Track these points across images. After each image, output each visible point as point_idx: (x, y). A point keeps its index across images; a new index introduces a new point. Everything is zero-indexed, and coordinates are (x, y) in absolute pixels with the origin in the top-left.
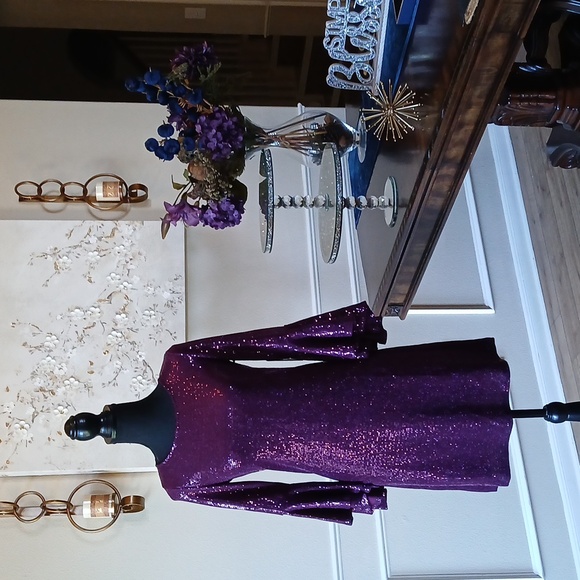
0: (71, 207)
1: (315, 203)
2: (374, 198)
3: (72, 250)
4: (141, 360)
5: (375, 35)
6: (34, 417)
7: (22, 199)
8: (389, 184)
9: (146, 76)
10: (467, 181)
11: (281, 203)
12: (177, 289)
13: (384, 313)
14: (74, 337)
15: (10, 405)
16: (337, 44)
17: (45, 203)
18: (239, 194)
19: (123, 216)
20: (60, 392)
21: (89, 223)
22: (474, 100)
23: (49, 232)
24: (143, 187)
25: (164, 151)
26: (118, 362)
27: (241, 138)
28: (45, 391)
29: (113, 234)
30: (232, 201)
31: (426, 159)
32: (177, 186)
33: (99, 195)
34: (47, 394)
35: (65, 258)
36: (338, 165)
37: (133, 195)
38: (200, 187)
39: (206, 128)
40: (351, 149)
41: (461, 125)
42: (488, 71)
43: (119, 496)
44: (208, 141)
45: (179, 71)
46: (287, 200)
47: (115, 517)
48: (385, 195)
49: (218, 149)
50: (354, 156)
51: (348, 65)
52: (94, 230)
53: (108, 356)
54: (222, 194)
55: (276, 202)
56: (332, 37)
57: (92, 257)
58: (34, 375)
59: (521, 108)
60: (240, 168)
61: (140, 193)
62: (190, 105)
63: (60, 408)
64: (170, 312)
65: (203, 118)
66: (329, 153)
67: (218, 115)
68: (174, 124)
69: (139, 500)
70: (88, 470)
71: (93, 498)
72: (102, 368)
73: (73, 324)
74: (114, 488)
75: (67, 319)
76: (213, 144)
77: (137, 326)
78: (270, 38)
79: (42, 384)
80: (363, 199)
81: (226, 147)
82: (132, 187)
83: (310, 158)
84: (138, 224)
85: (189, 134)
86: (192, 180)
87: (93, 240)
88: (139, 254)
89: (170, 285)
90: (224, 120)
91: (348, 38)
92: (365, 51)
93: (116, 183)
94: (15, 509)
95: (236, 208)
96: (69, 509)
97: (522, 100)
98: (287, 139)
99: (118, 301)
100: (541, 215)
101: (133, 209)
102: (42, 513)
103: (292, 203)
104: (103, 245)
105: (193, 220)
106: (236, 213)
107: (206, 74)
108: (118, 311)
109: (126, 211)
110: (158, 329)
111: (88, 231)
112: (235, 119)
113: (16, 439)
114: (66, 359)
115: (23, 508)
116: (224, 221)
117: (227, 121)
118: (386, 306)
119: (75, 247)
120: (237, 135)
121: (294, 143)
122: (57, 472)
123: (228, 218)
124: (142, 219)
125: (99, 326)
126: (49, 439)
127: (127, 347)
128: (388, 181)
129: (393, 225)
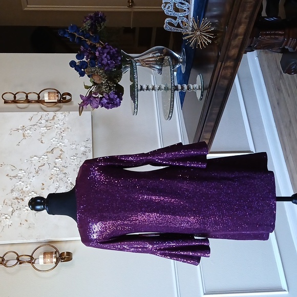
0: (31, 105)
1: (159, 89)
2: (191, 85)
3: (33, 127)
4: (69, 182)
5: (189, 2)
6: (13, 212)
7: (6, 102)
8: (199, 78)
9: (69, 28)
11: (142, 89)
12: (88, 146)
14: (34, 171)
16: (169, 7)
17: (18, 104)
19: (59, 110)
20: (26, 199)
21: (41, 113)
22: (243, 20)
23: (20, 118)
24: (69, 94)
25: (80, 68)
26: (57, 183)
27: (120, 58)
28: (18, 199)
29: (53, 119)
30: (116, 93)
32: (87, 87)
33: (46, 99)
34: (19, 201)
35: (28, 131)
37: (64, 99)
38: (99, 87)
39: (101, 54)
40: (178, 66)
41: (237, 35)
43: (59, 253)
44: (102, 60)
46: (145, 87)
47: (57, 263)
49: (108, 65)
50: (179, 70)
51: (175, 18)
52: (44, 116)
53: (52, 180)
54: (110, 89)
55: (139, 88)
57: (43, 130)
58: (12, 191)
60: (119, 76)
61: (68, 97)
62: (93, 43)
63: (27, 208)
64: (84, 157)
65: (100, 48)
67: (107, 47)
69: (69, 254)
70: (42, 240)
71: (45, 254)
72: (49, 186)
73: (33, 164)
74: (55, 248)
75: (30, 162)
76: (105, 62)
77: (68, 165)
78: (134, 29)
79: (17, 196)
80: (185, 86)
81: (112, 63)
82: (64, 94)
84: (67, 113)
85: (94, 59)
86: (95, 84)
87: (43, 121)
88: (68, 128)
89: (84, 144)
90: (111, 49)
93: (55, 92)
94: (3, 261)
96: (32, 260)
97: (267, 35)
98: (144, 62)
99: (57, 152)
100: (278, 104)
101: (64, 106)
102: (17, 263)
103: (148, 89)
104: (48, 124)
105: (96, 105)
106: (118, 99)
107: (101, 27)
108: (57, 157)
109: (60, 107)
110: (78, 166)
111: (40, 117)
113: (3, 224)
114: (30, 182)
115: (8, 261)
116: (112, 104)
119: (34, 125)
120: (118, 57)
121: (147, 64)
122: (25, 241)
123: (114, 103)
124: (69, 111)
125: (47, 165)
126: (21, 224)
127: (62, 176)
128: (198, 76)
129: (201, 99)
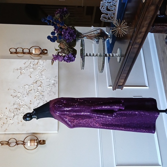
0: (25, 55)
1: (97, 55)
2: (114, 54)
4: (45, 100)
5: (115, 6)
6: (14, 116)
7: (11, 53)
8: (119, 50)
9: (48, 17)
10: (141, 51)
11: (87, 55)
12: (56, 80)
13: (116, 88)
14: (26, 93)
15: (7, 113)
16: (104, 8)
17: (18, 54)
18: (74, 52)
19: (41, 58)
20: (21, 109)
21: (30, 60)
22: (145, 25)
23: (19, 63)
24: (46, 50)
25: (53, 39)
26: (38, 101)
27: (75, 36)
28: (17, 109)
29: (37, 63)
30: (72, 54)
31: (130, 43)
32: (56, 50)
33: (34, 52)
34: (18, 110)
35: (23, 70)
36: (104, 44)
37: (43, 52)
38: (63, 50)
39: (65, 33)
41: (141, 33)
42: (149, 16)
43: (38, 140)
44: (65, 37)
45: (57, 16)
47: (37, 146)
48: (118, 53)
49: (68, 39)
50: (108, 41)
52: (32, 62)
53: (36, 99)
54: (69, 52)
55: (85, 55)
56: (102, 6)
57: (31, 70)
58: (14, 104)
59: (158, 28)
60: (75, 45)
61: (45, 52)
62: (60, 26)
63: (22, 114)
64: (54, 86)
65: (64, 30)
66: (101, 41)
67: (68, 29)
68: (56, 32)
69: (44, 141)
70: (29, 132)
71: (31, 140)
72: (34, 102)
73: (25, 90)
74: (37, 138)
75: (24, 88)
76: (67, 38)
77: (44, 90)
78: (84, 7)
79: (16, 107)
80: (111, 54)
81: (71, 38)
82: (43, 50)
83: (95, 42)
84: (45, 61)
85: (60, 35)
86: (61, 48)
87: (32, 65)
88: (45, 69)
89: (54, 79)
90: (70, 31)
91: (107, 7)
92: (112, 10)
93: (38, 49)
94: (8, 143)
95: (73, 57)
96: (24, 143)
97: (158, 25)
98: (88, 36)
99: (39, 83)
100: (163, 60)
101: (43, 56)
102: (16, 144)
103: (90, 55)
104: (35, 67)
105: (61, 60)
107: (65, 17)
108: (39, 86)
109: (41, 57)
110: (50, 91)
111: (30, 62)
112: (73, 30)
113: (8, 123)
114: (23, 100)
115: (10, 143)
116: (70, 60)
117: (71, 31)
118: (117, 86)
119: (27, 67)
120: (74, 35)
121: (90, 38)
122: (20, 132)
123: (71, 59)
124: (46, 59)
125: (33, 90)
126: (18, 123)
127: (41, 97)
128: (118, 49)
129: (119, 62)
